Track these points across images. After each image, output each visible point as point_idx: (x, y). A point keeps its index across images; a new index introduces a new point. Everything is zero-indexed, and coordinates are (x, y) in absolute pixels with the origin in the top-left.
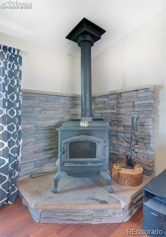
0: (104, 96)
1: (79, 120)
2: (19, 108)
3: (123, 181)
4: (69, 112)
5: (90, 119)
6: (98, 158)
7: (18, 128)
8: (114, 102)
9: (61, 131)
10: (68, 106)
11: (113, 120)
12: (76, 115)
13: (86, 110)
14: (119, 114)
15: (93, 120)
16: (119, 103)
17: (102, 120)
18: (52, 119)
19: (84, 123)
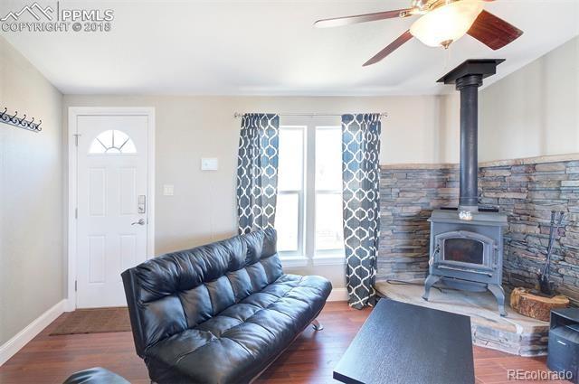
0: (501, 168)
1: (456, 209)
2: (378, 190)
3: (527, 309)
4: (437, 194)
5: (475, 208)
6: (486, 264)
7: (376, 215)
8: (522, 179)
9: (435, 222)
10: (436, 185)
11: (519, 212)
12: (448, 199)
13: (467, 194)
14: (531, 202)
15: (479, 210)
16: (531, 181)
17: (496, 210)
18: (412, 205)
19: (464, 215)
